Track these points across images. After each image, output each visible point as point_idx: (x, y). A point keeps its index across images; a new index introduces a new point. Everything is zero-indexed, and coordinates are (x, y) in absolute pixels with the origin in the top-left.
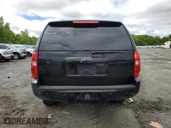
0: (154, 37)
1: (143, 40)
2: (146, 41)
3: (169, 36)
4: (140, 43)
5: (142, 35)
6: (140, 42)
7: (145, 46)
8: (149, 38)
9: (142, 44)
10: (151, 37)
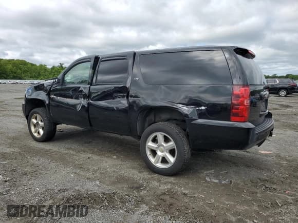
0: (38, 65)
1: (20, 69)
2: (25, 71)
3: (60, 65)
4: (15, 75)
5: (15, 59)
6: (15, 73)
7: (26, 80)
8: (29, 66)
9: (18, 76)
10: (32, 65)
